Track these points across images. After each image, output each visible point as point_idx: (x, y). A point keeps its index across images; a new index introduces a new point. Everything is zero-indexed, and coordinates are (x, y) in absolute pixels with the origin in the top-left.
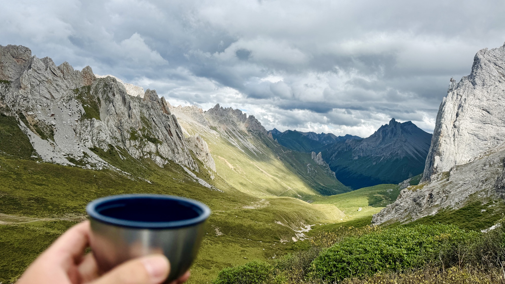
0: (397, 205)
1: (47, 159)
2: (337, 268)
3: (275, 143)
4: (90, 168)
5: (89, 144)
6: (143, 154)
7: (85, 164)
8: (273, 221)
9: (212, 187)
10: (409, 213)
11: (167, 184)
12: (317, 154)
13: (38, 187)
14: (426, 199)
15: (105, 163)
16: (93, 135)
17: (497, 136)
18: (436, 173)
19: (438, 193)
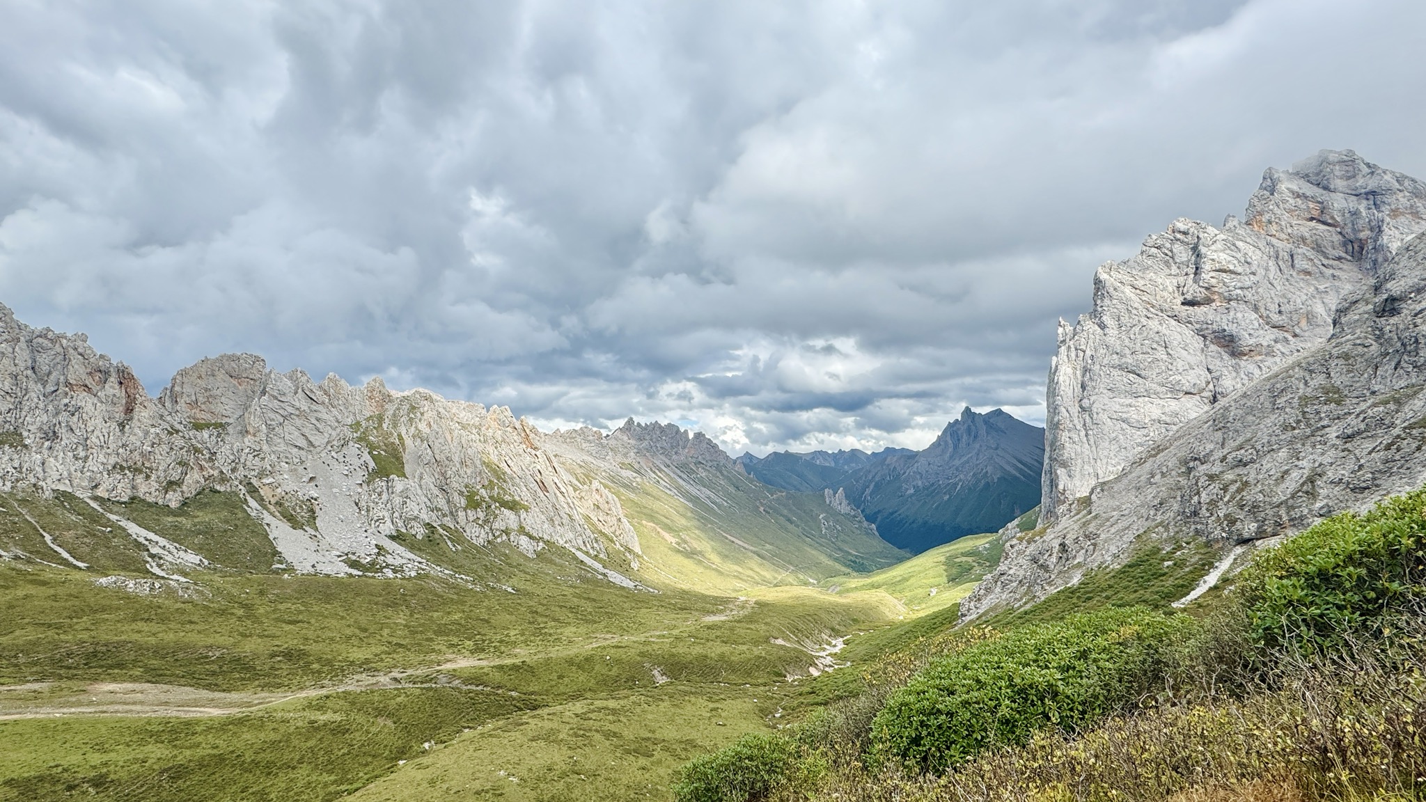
0: (1004, 574)
1: (304, 568)
3: (751, 481)
4: (391, 576)
5: (388, 528)
6: (494, 536)
7: (382, 568)
8: (767, 641)
9: (636, 586)
10: (1029, 587)
11: (546, 590)
12: (835, 493)
13: (287, 627)
14: (1055, 554)
15: (420, 563)
16: (392, 509)
17: (1164, 418)
18: (1065, 502)
19: (1076, 541)
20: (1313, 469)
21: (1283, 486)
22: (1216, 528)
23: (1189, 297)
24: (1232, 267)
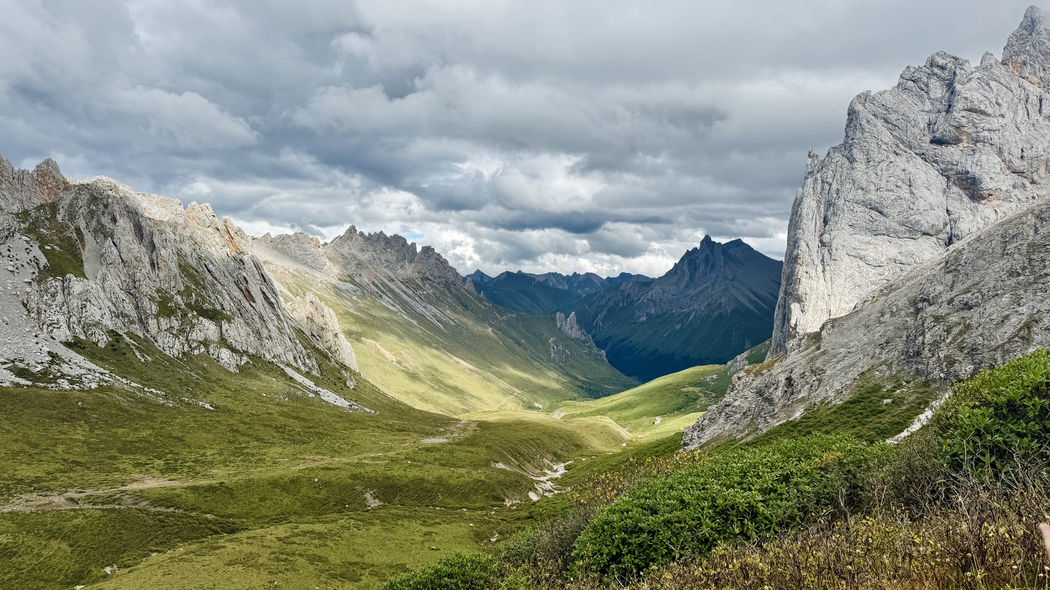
0: (728, 405)
2: (628, 546)
3: (481, 301)
4: (68, 388)
5: (63, 333)
6: (191, 347)
7: (56, 378)
8: (487, 464)
9: (350, 406)
10: (752, 419)
11: (249, 407)
12: (566, 318)
14: (780, 388)
15: (102, 374)
16: (69, 312)
17: (900, 257)
18: (796, 337)
19: (803, 376)
20: (1031, 316)
21: (1002, 330)
22: (935, 368)
23: (938, 135)
24: (983, 108)
